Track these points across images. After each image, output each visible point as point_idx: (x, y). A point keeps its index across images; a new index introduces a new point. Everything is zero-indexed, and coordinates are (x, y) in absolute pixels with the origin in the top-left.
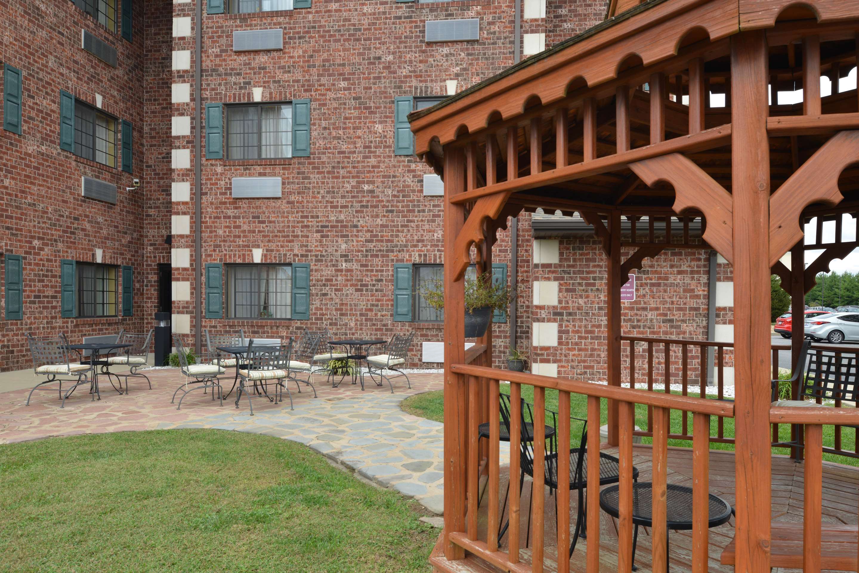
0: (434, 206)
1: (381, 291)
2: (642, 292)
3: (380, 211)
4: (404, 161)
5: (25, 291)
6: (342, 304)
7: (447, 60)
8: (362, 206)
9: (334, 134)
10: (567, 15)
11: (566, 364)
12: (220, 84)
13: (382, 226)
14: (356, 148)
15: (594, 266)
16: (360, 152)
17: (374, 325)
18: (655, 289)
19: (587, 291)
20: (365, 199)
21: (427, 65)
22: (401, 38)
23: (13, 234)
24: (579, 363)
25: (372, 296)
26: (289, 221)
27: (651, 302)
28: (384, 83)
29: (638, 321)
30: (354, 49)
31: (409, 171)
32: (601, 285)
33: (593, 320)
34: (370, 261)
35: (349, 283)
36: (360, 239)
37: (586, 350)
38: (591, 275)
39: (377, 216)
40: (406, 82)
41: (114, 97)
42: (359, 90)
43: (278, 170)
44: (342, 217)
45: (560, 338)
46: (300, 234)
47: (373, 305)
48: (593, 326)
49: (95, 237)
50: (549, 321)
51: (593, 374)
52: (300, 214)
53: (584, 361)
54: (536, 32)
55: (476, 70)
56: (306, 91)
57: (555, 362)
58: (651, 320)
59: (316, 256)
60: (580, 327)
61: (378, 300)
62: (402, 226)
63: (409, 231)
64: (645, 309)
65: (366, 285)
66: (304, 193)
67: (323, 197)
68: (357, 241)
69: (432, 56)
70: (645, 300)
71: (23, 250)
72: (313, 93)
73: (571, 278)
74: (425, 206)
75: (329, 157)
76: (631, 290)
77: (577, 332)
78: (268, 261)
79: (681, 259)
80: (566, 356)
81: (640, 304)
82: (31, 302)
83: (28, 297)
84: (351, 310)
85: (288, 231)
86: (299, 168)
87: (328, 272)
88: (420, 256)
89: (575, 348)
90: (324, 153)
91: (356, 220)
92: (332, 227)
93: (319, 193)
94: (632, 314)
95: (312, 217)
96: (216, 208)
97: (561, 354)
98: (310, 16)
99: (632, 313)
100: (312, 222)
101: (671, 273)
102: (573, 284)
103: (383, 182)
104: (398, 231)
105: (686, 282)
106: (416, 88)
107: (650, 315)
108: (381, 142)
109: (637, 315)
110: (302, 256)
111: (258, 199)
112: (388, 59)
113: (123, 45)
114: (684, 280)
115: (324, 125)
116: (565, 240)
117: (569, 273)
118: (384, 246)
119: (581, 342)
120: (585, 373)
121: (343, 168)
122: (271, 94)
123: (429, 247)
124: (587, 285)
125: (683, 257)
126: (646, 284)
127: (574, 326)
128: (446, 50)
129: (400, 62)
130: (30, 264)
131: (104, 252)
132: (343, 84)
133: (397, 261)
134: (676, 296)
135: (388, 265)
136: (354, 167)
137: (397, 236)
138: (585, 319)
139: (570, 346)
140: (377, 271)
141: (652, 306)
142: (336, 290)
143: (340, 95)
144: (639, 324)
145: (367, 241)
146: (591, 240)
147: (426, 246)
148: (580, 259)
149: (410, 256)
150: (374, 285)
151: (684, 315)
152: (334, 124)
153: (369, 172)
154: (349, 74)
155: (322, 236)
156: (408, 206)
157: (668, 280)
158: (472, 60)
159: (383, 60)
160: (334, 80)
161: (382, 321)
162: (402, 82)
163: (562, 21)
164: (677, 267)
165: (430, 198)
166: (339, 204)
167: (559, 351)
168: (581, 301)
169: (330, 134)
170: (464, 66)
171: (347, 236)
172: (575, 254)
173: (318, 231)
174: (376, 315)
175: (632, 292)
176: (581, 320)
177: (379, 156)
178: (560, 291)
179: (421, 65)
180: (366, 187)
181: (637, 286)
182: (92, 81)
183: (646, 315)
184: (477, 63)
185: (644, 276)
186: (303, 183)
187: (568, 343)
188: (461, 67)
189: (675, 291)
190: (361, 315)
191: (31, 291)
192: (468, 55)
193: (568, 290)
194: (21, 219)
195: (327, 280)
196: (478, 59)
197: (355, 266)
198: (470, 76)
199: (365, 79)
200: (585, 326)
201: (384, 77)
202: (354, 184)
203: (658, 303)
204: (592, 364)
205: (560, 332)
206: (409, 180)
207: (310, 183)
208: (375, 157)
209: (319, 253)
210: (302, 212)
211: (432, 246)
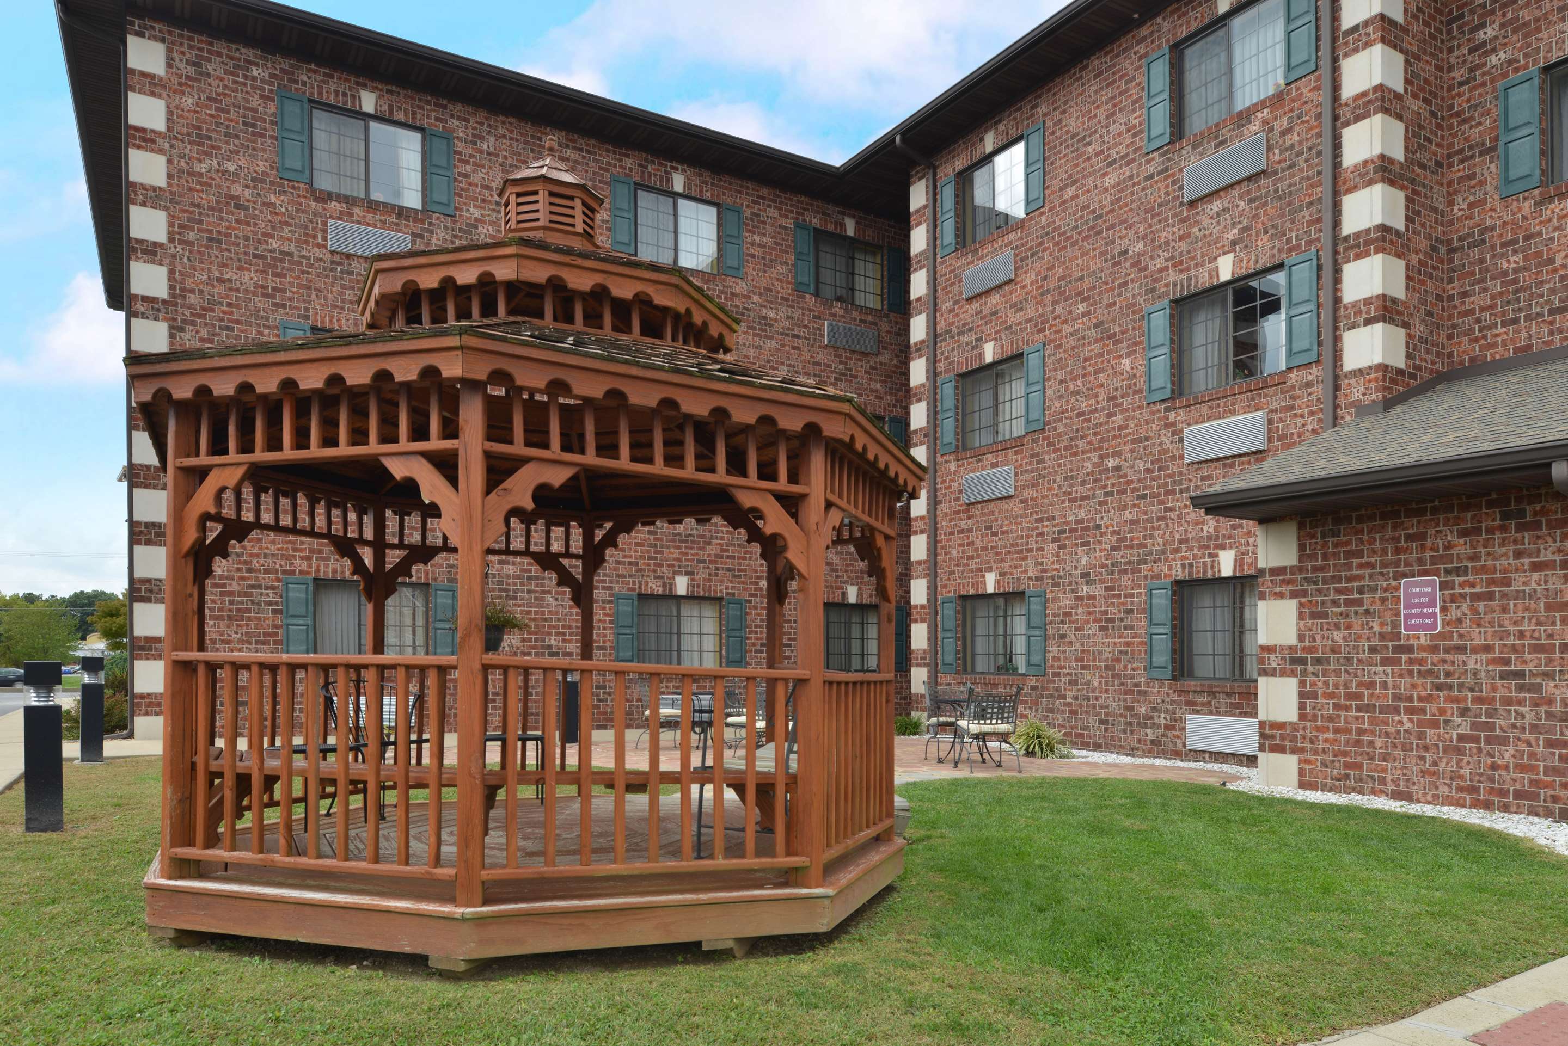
0: (1203, 479)
1: (1132, 628)
2: (1454, 613)
3: (1129, 497)
4: (1159, 411)
5: (748, 638)
6: (1083, 651)
7: (1218, 223)
8: (1107, 494)
9: (1072, 387)
10: (1496, 37)
11: (1312, 758)
12: (953, 350)
13: (1132, 522)
14: (1098, 402)
15: (1361, 566)
16: (1103, 409)
17: (1123, 684)
18: (1481, 606)
19: (1347, 616)
20: (1110, 482)
21: (1189, 240)
22: (1153, 209)
23: (734, 576)
24: (1335, 756)
25: (1120, 637)
26: (1022, 529)
27: (1475, 635)
28: (1133, 288)
29: (1448, 674)
30: (1094, 250)
31: (1167, 426)
32: (1373, 603)
33: (1359, 673)
34: (1117, 580)
35: (1091, 617)
36: (1104, 546)
37: (1348, 731)
38: (1355, 584)
39: (1125, 507)
40: (1161, 279)
41: (877, 391)
42: (1102, 312)
43: (1011, 455)
44: (1082, 515)
45: (1302, 706)
46: (1034, 546)
47: (1121, 652)
48: (1360, 684)
49: (846, 571)
50: (1283, 674)
51: (1361, 780)
52: (1035, 516)
53: (1345, 754)
54: (1364, 118)
55: (1263, 224)
56: (1039, 331)
57: (1293, 751)
58: (1475, 673)
59: (1053, 577)
60: (1336, 686)
61: (1128, 644)
62: (1159, 519)
63: (1167, 525)
64: (1461, 649)
65: (1112, 620)
66: (1038, 484)
67: (1060, 487)
68: (1101, 550)
69: (1197, 222)
70: (1462, 630)
71: (747, 593)
72: (1047, 333)
73: (1319, 591)
74: (1190, 480)
75: (1066, 425)
76: (1430, 610)
77: (1332, 695)
78: (1002, 590)
79: (1538, 537)
80: (1312, 742)
81: (1451, 638)
82: (756, 651)
83: (754, 645)
84: (1094, 660)
85: (1022, 544)
86: (1033, 449)
87: (1066, 601)
88: (1183, 566)
89: (1328, 727)
90: (1060, 420)
91: (1099, 516)
92: (1071, 531)
93: (1055, 481)
94: (1435, 660)
95: (1048, 520)
96: (951, 520)
97: (1304, 737)
98: (1043, 218)
99: (1436, 658)
100: (1048, 527)
101: (1517, 570)
102: (1323, 603)
103: (1132, 451)
104: (1153, 528)
105: (1550, 586)
106: (1175, 285)
107: (1473, 662)
108: (1129, 387)
109: (1444, 661)
110: (1038, 579)
111: (991, 500)
112: (1136, 250)
113: (890, 322)
114: (1546, 582)
115: (1059, 378)
116: (1308, 520)
117: (1316, 583)
118: (1133, 555)
119: (1339, 716)
120: (1347, 777)
121: (1082, 438)
122: (1002, 346)
123: (1196, 550)
124: (1349, 603)
125: (1545, 531)
126: (1464, 596)
127: (1326, 684)
128: (1216, 206)
129: (1153, 250)
130: (756, 608)
131: (860, 589)
132: (1082, 308)
133: (1153, 577)
134: (1530, 619)
135: (1140, 586)
136: (1095, 434)
137: (1152, 536)
138: (1346, 671)
139: (1319, 723)
140: (1126, 596)
141: (1476, 642)
142: (1077, 629)
143: (1077, 327)
144: (1449, 680)
145: (1114, 549)
146: (1354, 515)
147: (1191, 549)
148: (1334, 554)
149: (1170, 568)
150: (1122, 620)
151: (1550, 661)
152: (1072, 372)
153: (1115, 437)
154: (1089, 289)
155: (1059, 547)
156: (1166, 484)
157: (1509, 585)
158: (1257, 209)
159: (1131, 253)
160: (1071, 305)
161: (1132, 678)
162: (1155, 281)
163: (1486, 54)
164: (1530, 556)
165: (1196, 466)
166: (1079, 495)
167: (1301, 732)
168: (1337, 636)
169: (1067, 389)
170: (1245, 223)
171: (1087, 543)
172: (1325, 545)
173: (1054, 540)
174: (1125, 667)
175: (1434, 615)
176: (1337, 673)
177: (1127, 410)
178: (1301, 616)
179: (1181, 244)
180: (1111, 463)
181: (1444, 601)
182: (841, 380)
183: (1464, 663)
184: (1265, 213)
185: (1458, 580)
186: (1037, 469)
187: (1315, 716)
188: (1240, 226)
189: (1527, 609)
190: (1107, 668)
191: (757, 639)
192: (1251, 201)
193: (1314, 616)
194: (744, 558)
195: (1066, 614)
196: (1266, 203)
197: (1098, 590)
198: (1254, 238)
199: (1107, 291)
200: (1346, 685)
201: (1132, 280)
202: (1095, 460)
203: (1489, 635)
204: (1359, 760)
205: (1302, 695)
206: (1167, 440)
207: (1045, 468)
208: (1122, 412)
209: (1055, 573)
210: (1037, 513)
211: (1200, 548)
